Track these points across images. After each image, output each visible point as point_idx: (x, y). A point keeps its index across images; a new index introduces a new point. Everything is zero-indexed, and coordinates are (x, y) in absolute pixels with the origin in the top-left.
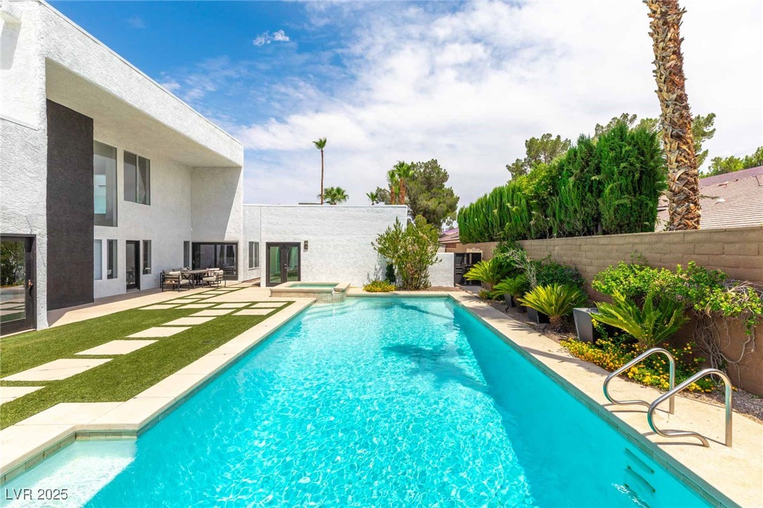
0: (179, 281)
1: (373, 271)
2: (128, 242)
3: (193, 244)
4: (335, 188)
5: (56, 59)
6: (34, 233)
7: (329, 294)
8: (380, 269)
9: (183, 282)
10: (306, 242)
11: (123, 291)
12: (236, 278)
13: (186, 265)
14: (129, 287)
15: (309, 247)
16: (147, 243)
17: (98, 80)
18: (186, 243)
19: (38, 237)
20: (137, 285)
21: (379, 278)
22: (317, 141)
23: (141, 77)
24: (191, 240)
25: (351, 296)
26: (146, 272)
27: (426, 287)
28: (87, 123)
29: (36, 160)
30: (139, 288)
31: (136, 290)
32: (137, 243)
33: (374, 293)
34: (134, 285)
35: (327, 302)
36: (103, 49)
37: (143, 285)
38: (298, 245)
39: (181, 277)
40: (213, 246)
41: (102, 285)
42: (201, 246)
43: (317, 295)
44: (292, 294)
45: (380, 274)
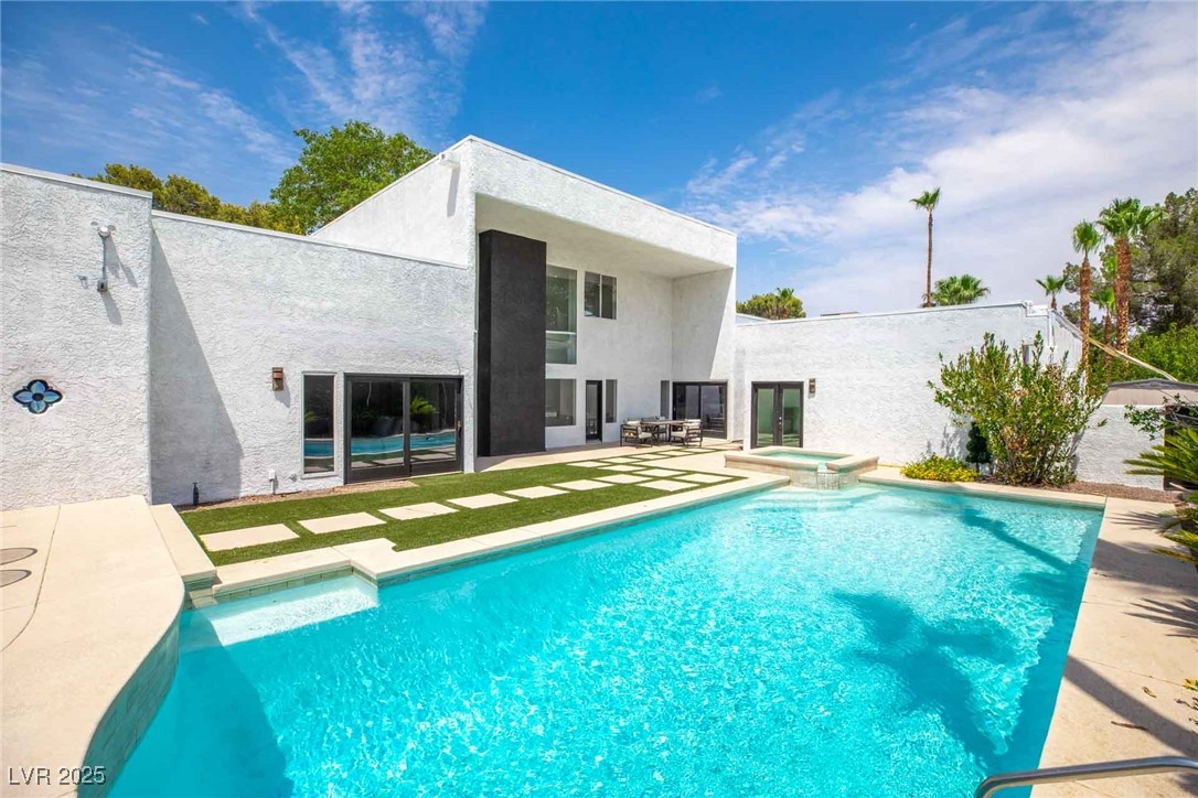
0: (637, 434)
1: (938, 440)
2: (588, 382)
3: (675, 384)
4: (959, 278)
5: (484, 191)
6: (462, 374)
7: (813, 473)
8: (955, 436)
9: (643, 435)
10: (813, 381)
11: (582, 440)
12: (724, 436)
13: (664, 413)
14: (589, 437)
15: (817, 390)
16: (612, 384)
17: (526, 201)
18: (664, 384)
19: (465, 378)
20: (599, 436)
21: (953, 453)
22: (919, 196)
23: (576, 182)
24: (671, 379)
25: (867, 482)
26: (611, 419)
27: (1063, 482)
28: (539, 248)
29: (465, 300)
30: (601, 439)
31: (597, 442)
32: (599, 383)
33: (917, 481)
34: (594, 436)
35: (808, 485)
36: (533, 164)
37: (605, 438)
38: (799, 386)
39: (639, 428)
40: (697, 388)
41: (553, 434)
42: (688, 387)
43: (791, 471)
44: (754, 466)
45: (955, 445)
